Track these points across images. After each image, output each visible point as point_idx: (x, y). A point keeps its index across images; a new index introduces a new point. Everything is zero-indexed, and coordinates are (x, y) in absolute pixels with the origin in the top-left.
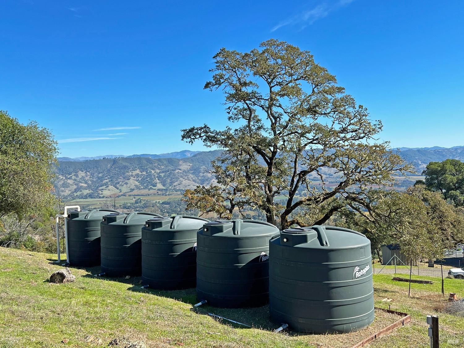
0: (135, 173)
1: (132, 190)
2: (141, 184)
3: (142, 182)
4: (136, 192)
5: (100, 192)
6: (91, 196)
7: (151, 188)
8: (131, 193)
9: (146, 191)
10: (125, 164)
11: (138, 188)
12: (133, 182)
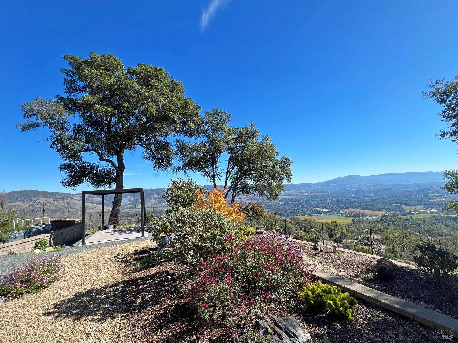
0: (155, 196)
1: (153, 205)
2: (158, 202)
3: (158, 201)
4: (154, 206)
5: (137, 206)
6: (132, 208)
7: (162, 204)
8: (152, 206)
9: (160, 205)
10: (150, 192)
11: (156, 204)
12: (154, 201)
